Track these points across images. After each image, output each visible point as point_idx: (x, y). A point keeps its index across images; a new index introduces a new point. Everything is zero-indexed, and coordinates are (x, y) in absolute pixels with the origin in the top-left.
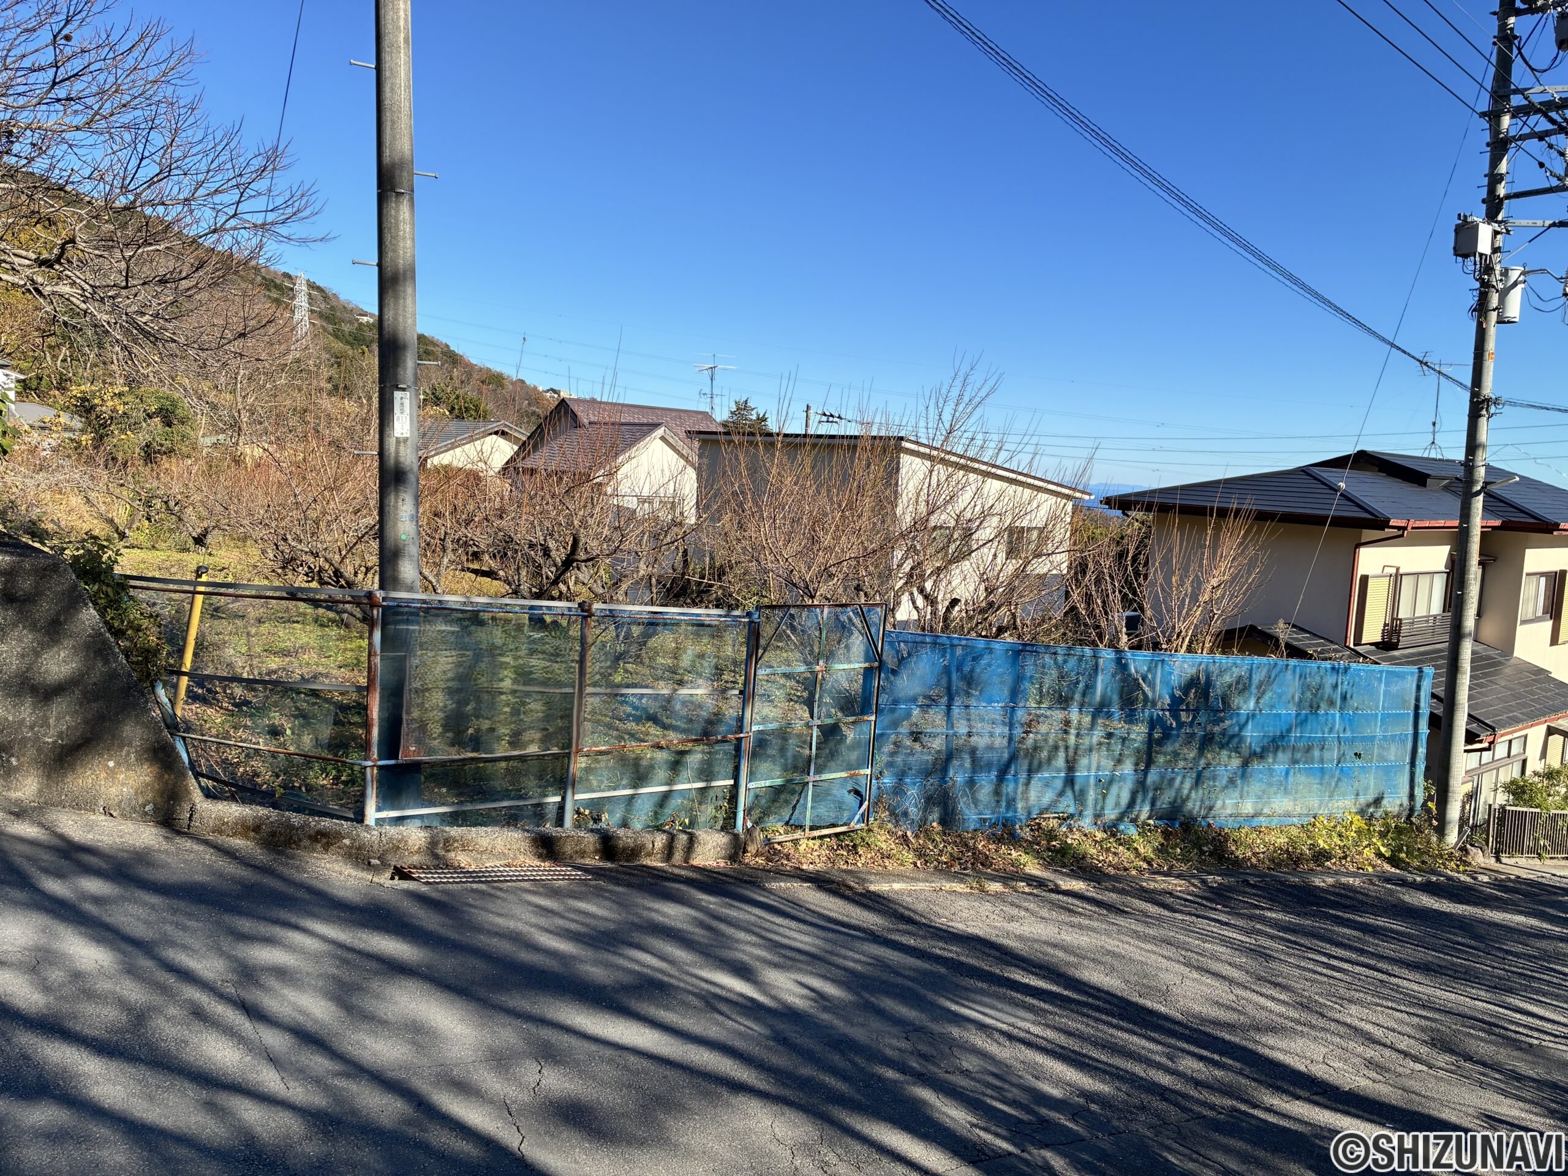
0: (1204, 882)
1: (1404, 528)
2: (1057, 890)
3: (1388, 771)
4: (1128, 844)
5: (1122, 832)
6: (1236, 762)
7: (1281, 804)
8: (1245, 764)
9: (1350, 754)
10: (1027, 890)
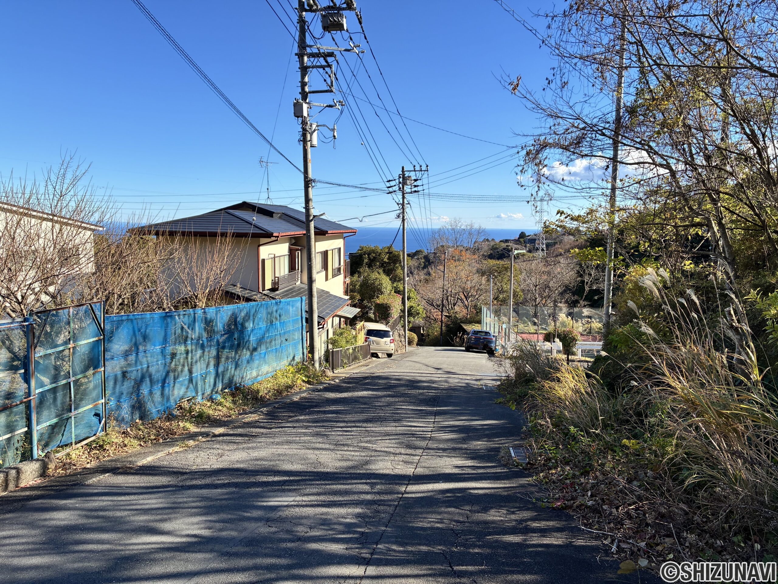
0: (262, 412)
1: (278, 237)
2: (215, 436)
3: (295, 346)
4: (220, 404)
5: (215, 399)
6: (248, 353)
7: (265, 369)
8: (251, 354)
9: (284, 340)
10: (204, 440)
